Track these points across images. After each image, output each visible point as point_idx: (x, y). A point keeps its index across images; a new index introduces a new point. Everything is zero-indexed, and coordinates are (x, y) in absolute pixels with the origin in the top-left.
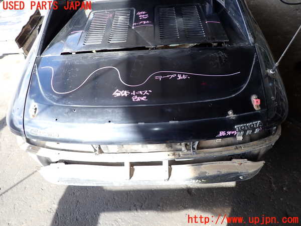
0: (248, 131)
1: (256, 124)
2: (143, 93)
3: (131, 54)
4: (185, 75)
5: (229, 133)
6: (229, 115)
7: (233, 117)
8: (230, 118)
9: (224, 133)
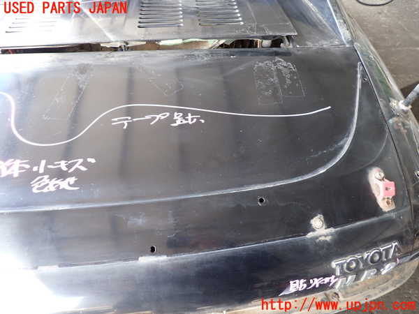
1: (388, 250)
2: (69, 167)
3: (61, 61)
4: (193, 113)
5: (316, 282)
6: (314, 230)
7: (325, 236)
8: (317, 238)
9: (301, 285)
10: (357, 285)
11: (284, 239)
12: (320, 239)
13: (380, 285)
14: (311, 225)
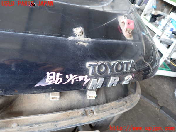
0: (112, 79)
1: (127, 64)
5: (71, 78)
6: (75, 36)
7: (84, 42)
8: (77, 42)
9: (58, 79)
10: (106, 106)
11: (47, 35)
12: (79, 43)
13: (119, 107)
14: (73, 32)
